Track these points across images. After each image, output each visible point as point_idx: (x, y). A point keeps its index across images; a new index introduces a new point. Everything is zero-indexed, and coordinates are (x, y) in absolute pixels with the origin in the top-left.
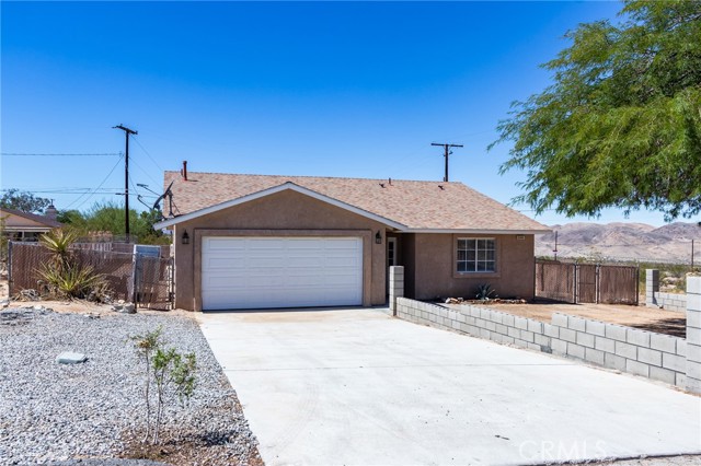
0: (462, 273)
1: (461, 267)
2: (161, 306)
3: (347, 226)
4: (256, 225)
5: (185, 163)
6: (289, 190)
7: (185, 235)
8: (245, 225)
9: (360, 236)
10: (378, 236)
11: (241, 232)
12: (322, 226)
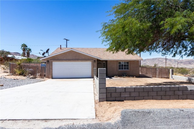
0: (120, 70)
1: (120, 68)
2: (43, 77)
3: (87, 59)
4: (65, 58)
5: (61, 46)
6: (71, 50)
7: (48, 61)
8: (62, 59)
9: (90, 61)
10: (95, 61)
11: (61, 60)
12: (80, 59)
